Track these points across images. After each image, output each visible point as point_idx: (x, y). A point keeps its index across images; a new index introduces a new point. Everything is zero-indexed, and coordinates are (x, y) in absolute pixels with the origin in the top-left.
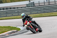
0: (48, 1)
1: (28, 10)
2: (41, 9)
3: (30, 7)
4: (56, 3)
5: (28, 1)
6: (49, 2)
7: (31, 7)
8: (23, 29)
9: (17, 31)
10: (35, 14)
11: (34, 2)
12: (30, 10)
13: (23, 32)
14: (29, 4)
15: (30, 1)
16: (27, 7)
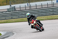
0: (29, 6)
2: (22, 13)
3: (11, 11)
4: (37, 8)
7: (12, 11)
8: (4, 34)
10: (16, 19)
11: (15, 7)
12: (11, 14)
13: (4, 37)
14: (10, 9)
15: (10, 6)
16: (8, 11)
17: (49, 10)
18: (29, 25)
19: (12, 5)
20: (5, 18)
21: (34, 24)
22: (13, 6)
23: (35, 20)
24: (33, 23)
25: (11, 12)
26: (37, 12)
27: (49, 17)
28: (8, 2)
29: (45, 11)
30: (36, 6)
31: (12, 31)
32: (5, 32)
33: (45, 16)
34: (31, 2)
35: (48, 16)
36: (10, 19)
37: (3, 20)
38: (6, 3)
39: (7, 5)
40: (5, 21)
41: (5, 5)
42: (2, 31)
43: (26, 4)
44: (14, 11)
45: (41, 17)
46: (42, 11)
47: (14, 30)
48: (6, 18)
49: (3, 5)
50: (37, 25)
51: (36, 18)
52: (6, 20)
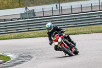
0: (58, 9)
1: (23, 24)
2: (46, 22)
3: (27, 18)
5: (24, 8)
6: (62, 10)
7: (29, 18)
8: (14, 58)
9: (5, 62)
11: (33, 10)
12: (28, 24)
13: (14, 64)
14: (25, 13)
15: (26, 8)
16: (23, 19)
17: (95, 17)
18: (51, 44)
19: (28, 8)
20: (17, 30)
21: (59, 43)
22: (30, 8)
23: (60, 36)
24: (57, 41)
25: (26, 20)
26: (74, 19)
27: (94, 28)
28: (21, 2)
29: (88, 17)
30: (72, 9)
31: (29, 53)
32: (17, 55)
33: (88, 27)
34: (62, 2)
35: (92, 26)
36: (26, 32)
37: (13, 34)
38: (19, 4)
39: (20, 6)
40: (17, 36)
41: (17, 8)
42: (12, 53)
43: (54, 6)
44: (33, 18)
45: (79, 28)
46: (81, 18)
47: (32, 51)
48: (19, 31)
49: (13, 7)
50: (64, 45)
51: (62, 32)
52: (18, 33)
